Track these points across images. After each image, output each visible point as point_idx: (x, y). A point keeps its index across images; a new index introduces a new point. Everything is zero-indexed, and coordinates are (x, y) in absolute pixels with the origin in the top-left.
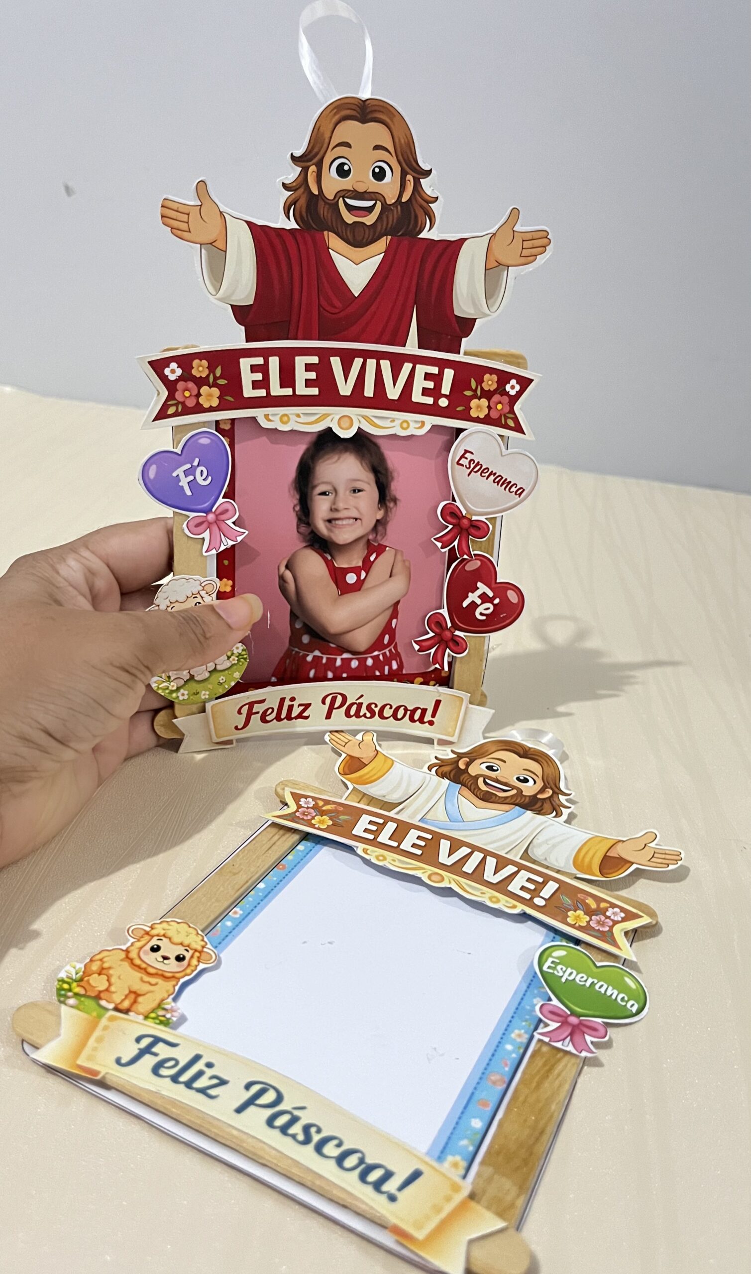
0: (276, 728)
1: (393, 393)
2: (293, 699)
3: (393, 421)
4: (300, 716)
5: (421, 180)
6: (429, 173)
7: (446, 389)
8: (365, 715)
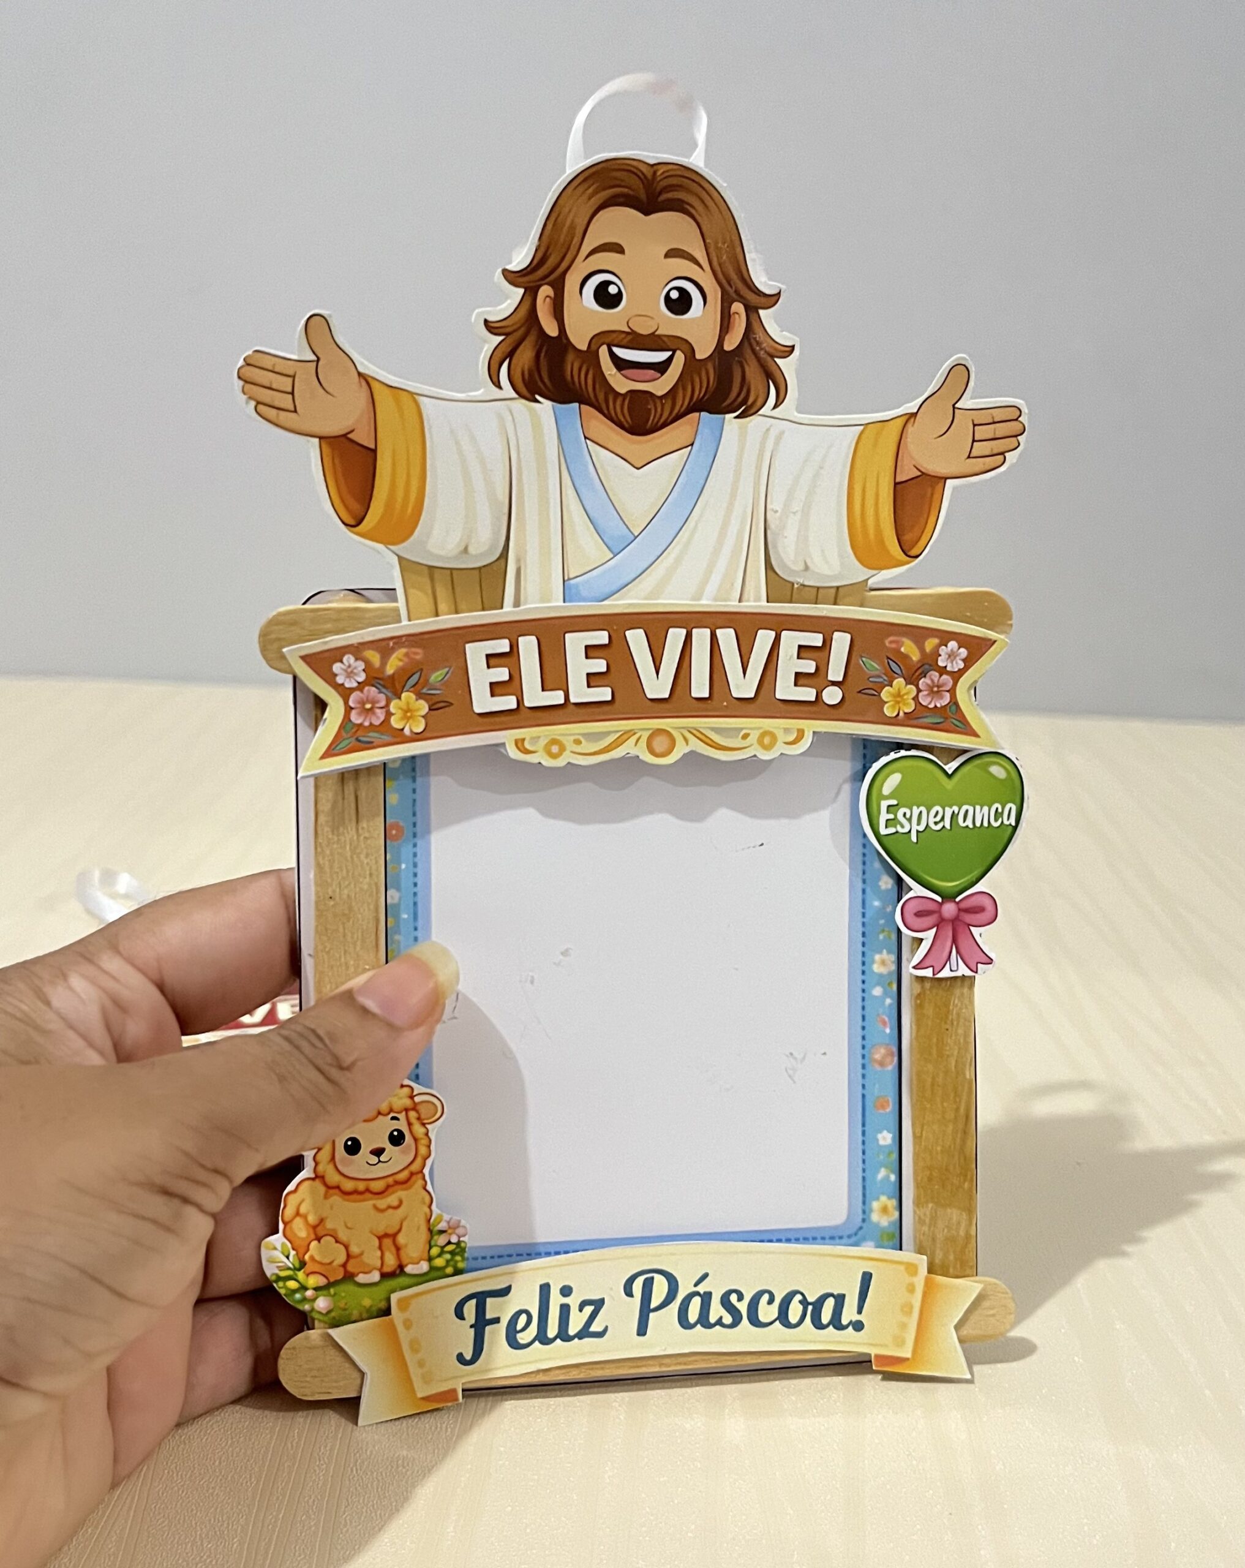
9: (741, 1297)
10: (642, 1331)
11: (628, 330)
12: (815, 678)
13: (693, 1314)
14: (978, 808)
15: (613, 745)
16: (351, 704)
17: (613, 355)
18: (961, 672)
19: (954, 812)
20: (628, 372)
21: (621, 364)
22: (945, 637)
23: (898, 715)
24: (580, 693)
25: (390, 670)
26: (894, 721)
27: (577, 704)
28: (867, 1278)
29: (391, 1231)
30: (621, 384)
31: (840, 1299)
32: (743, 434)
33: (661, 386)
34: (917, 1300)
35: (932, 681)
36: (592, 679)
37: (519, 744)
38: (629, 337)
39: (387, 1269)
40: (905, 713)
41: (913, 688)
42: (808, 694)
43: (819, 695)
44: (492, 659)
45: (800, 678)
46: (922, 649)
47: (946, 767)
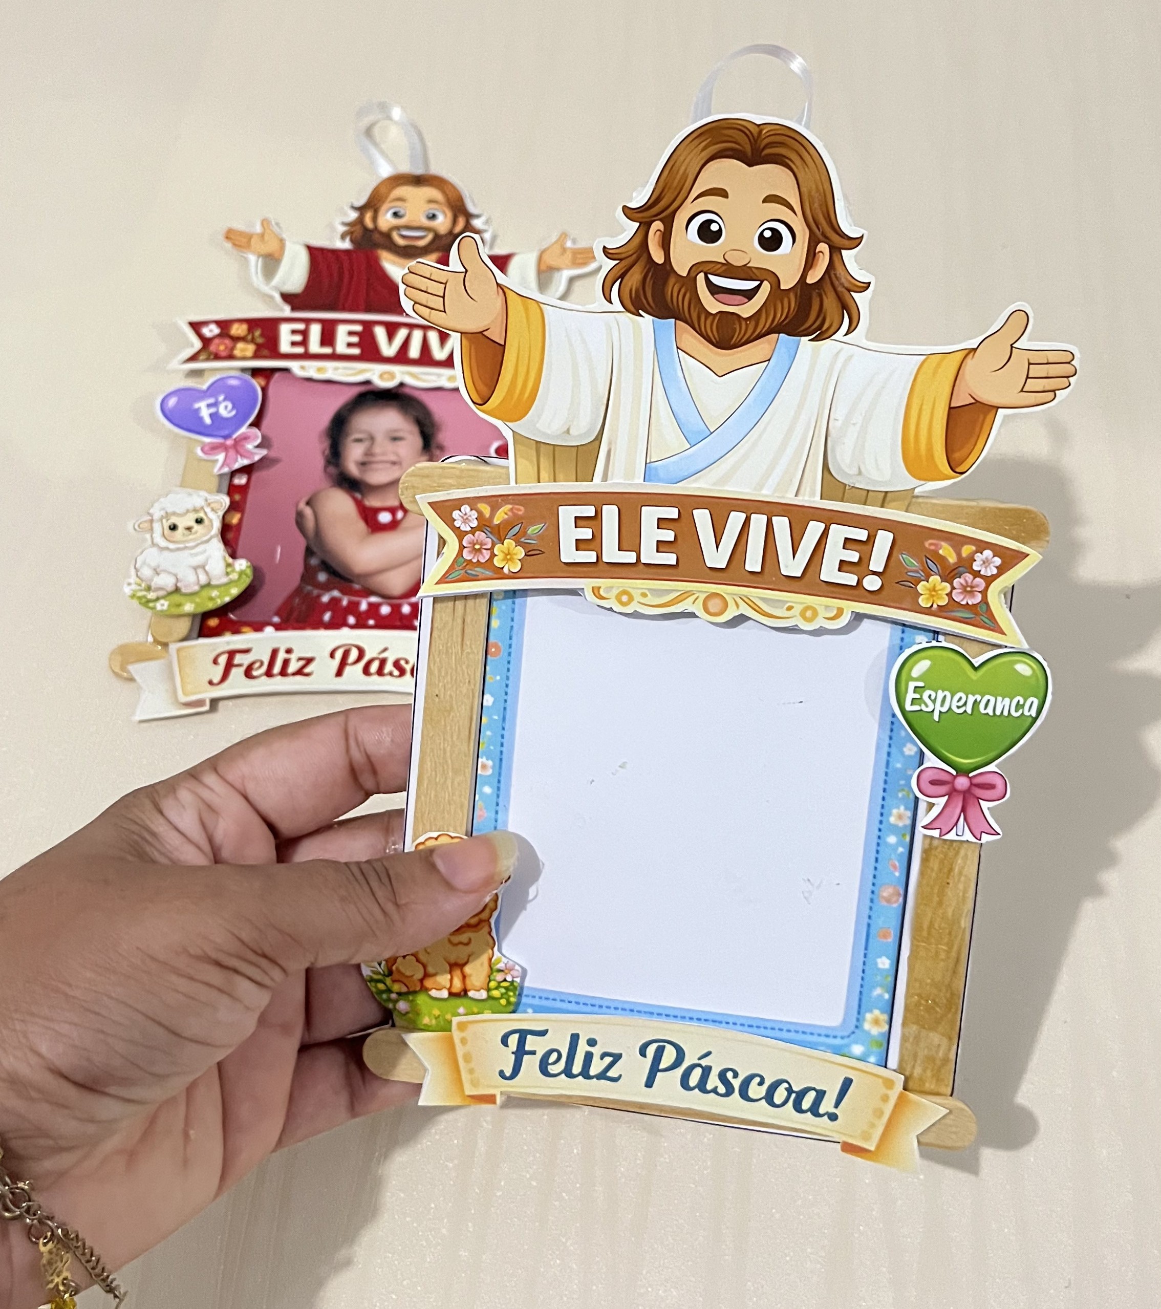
4: (299, 672)
9: (736, 1075)
10: (649, 1083)
11: (724, 261)
12: (860, 567)
13: (694, 1080)
14: (999, 699)
15: (676, 601)
16: (465, 543)
17: (708, 281)
18: (994, 578)
19: (976, 700)
20: (722, 296)
21: (714, 290)
22: (982, 546)
23: (932, 606)
24: (650, 555)
25: (496, 521)
26: (928, 611)
27: (647, 565)
28: (847, 1083)
29: (461, 962)
30: (712, 305)
31: (821, 1094)
32: (815, 354)
33: (747, 310)
34: (888, 1109)
35: (966, 581)
36: (661, 546)
37: (596, 591)
38: (724, 268)
39: (454, 990)
40: (938, 606)
41: (947, 586)
42: (851, 580)
43: (859, 582)
44: (579, 521)
45: (843, 565)
46: (959, 554)
47: (973, 661)
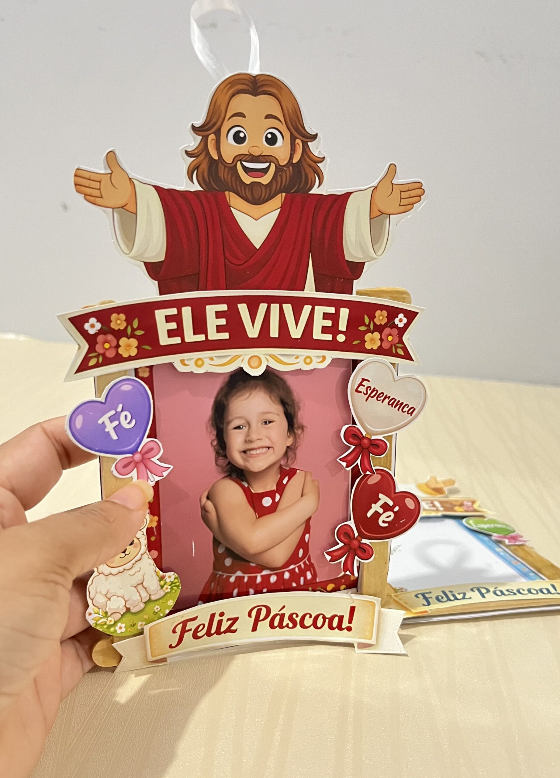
0: (206, 642)
1: (296, 333)
2: (222, 614)
3: (297, 357)
4: (229, 630)
5: (309, 143)
6: (315, 137)
7: (343, 327)
8: (287, 626)
